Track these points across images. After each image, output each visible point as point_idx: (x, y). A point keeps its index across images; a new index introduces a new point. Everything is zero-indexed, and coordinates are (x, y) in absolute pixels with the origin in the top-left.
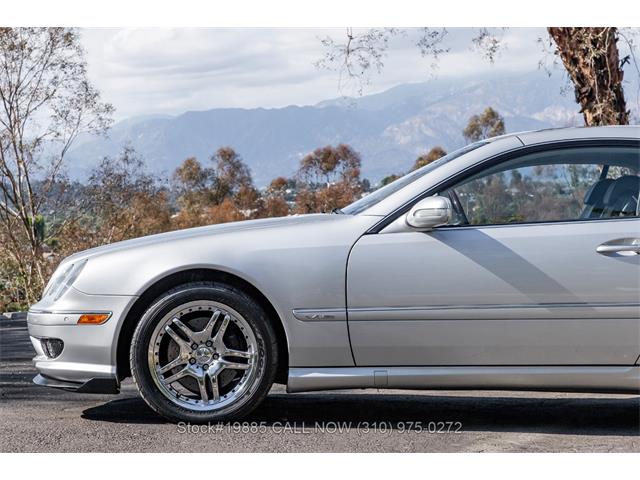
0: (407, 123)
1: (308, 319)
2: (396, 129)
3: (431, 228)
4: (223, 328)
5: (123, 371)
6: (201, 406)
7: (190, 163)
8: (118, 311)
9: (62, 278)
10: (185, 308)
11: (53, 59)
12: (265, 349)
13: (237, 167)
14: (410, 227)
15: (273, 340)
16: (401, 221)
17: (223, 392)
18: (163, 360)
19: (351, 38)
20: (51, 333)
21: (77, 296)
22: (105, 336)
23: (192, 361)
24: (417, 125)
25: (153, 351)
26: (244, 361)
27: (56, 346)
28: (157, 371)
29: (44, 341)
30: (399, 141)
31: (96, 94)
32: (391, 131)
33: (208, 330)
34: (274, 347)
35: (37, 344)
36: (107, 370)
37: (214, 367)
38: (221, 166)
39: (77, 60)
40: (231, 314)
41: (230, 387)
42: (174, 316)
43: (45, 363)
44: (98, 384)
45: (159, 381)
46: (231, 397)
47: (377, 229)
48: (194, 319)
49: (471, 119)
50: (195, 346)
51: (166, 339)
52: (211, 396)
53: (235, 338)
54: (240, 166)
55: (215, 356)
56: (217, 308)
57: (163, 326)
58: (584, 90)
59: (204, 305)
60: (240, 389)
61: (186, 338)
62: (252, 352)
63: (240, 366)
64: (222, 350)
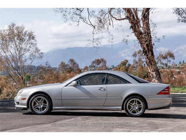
0: (124, 51)
1: (56, 99)
2: (121, 53)
3: (74, 86)
4: (43, 100)
5: (28, 107)
6: (40, 112)
7: (62, 63)
8: (27, 98)
9: (19, 93)
10: (37, 97)
11: (30, 42)
12: (49, 104)
13: (75, 63)
14: (71, 86)
15: (50, 102)
16: (70, 85)
17: (43, 110)
18: (34, 105)
19: (94, 39)
20: (17, 101)
21: (21, 96)
22: (25, 102)
23: (38, 105)
24: (126, 52)
25: (33, 104)
26: (46, 105)
27: (18, 103)
28: (33, 107)
29: (16, 102)
30: (122, 55)
31: (39, 50)
32: (120, 53)
33: (41, 101)
34: (51, 103)
35: (15, 103)
36: (26, 107)
37: (42, 106)
38: (71, 63)
39: (35, 43)
40: (44, 98)
41: (44, 109)
42: (36, 99)
43: (17, 106)
44: (24, 109)
45: (33, 108)
46: (44, 111)
47: (66, 86)
48: (39, 99)
49: (134, 52)
50: (39, 103)
51: (35, 102)
52: (41, 111)
53: (45, 102)
54: (76, 63)
55: (42, 105)
56: (42, 98)
57: (34, 100)
58: (145, 51)
59: (40, 97)
60: (45, 110)
61: (38, 102)
62: (47, 104)
63: (46, 106)
64: (43, 104)
